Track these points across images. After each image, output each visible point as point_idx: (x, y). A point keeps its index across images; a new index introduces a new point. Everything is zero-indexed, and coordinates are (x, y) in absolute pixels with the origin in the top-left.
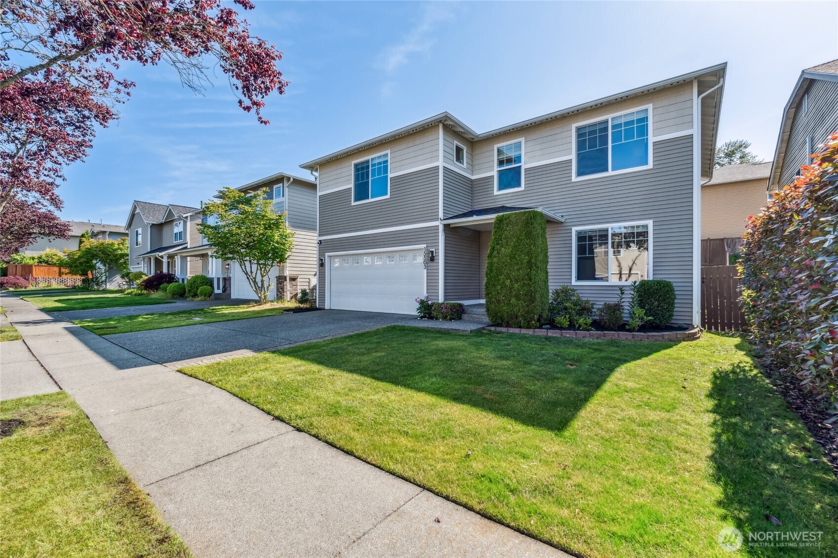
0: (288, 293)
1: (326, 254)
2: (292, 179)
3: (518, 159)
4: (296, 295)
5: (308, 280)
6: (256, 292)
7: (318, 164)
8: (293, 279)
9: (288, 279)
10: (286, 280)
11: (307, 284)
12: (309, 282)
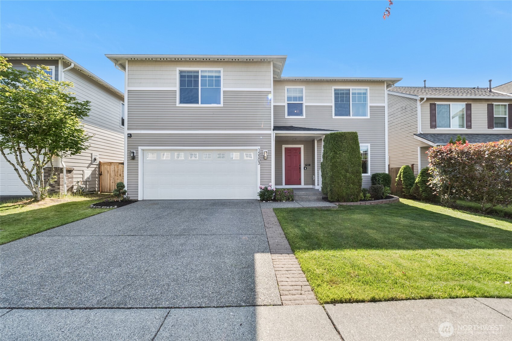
0: (65, 186)
1: (139, 147)
2: (72, 66)
3: (301, 98)
4: (72, 187)
5: (81, 172)
6: (29, 186)
7: (127, 59)
8: (69, 171)
9: (65, 171)
10: (62, 172)
11: (81, 176)
12: (83, 174)
